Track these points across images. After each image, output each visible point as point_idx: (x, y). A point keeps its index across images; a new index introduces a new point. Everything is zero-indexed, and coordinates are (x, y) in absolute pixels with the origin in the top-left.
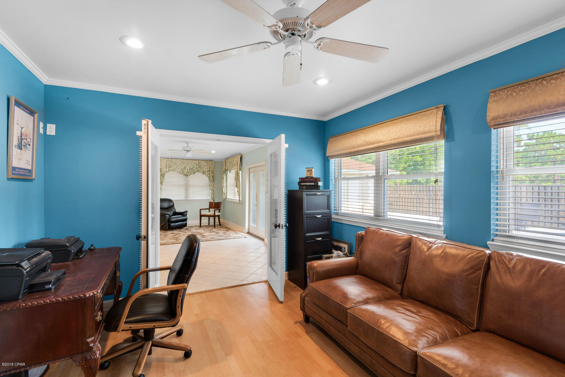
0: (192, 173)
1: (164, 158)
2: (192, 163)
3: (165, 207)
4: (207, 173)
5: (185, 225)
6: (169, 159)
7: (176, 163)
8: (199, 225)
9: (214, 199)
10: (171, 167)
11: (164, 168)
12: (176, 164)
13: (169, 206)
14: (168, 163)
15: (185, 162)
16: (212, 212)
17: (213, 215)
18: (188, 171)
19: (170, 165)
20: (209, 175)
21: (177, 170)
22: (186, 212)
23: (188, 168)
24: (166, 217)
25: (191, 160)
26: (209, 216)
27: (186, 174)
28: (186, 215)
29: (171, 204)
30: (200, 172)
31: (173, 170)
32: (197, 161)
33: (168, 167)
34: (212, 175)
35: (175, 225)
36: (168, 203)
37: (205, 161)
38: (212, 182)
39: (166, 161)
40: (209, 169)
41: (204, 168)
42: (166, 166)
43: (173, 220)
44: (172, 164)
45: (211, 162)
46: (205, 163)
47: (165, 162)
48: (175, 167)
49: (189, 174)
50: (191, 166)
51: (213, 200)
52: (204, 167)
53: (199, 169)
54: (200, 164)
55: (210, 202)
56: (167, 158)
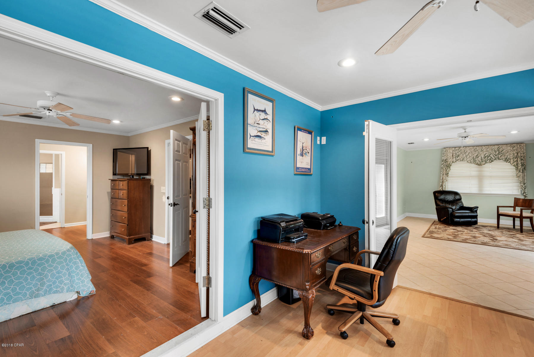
0: (487, 162)
1: (450, 148)
2: (488, 149)
3: (450, 200)
4: (512, 160)
5: (476, 223)
6: (457, 148)
7: (465, 151)
8: (496, 226)
9: (525, 194)
10: (458, 156)
11: (450, 158)
12: (465, 153)
13: (454, 199)
14: (455, 152)
15: (478, 149)
16: (517, 212)
17: (519, 216)
18: (482, 159)
19: (458, 154)
20: (515, 163)
21: (466, 160)
22: (477, 208)
23: (483, 156)
24: (448, 210)
25: (487, 146)
26: (514, 217)
27: (479, 163)
28: (476, 211)
29: (457, 197)
30: (500, 160)
31: (462, 159)
32: (496, 146)
33: (454, 156)
34: (521, 163)
35: (459, 221)
36: (453, 196)
37: (510, 145)
38: (521, 171)
39: (453, 151)
40: (516, 154)
41: (507, 154)
42: (453, 156)
43: (457, 214)
44: (460, 152)
45: (520, 146)
46: (509, 148)
47: (451, 151)
48: (465, 155)
49: (484, 162)
50: (486, 154)
51: (524, 196)
52: (508, 152)
53: (500, 156)
54: (501, 150)
55: (515, 198)
56: (454, 147)
